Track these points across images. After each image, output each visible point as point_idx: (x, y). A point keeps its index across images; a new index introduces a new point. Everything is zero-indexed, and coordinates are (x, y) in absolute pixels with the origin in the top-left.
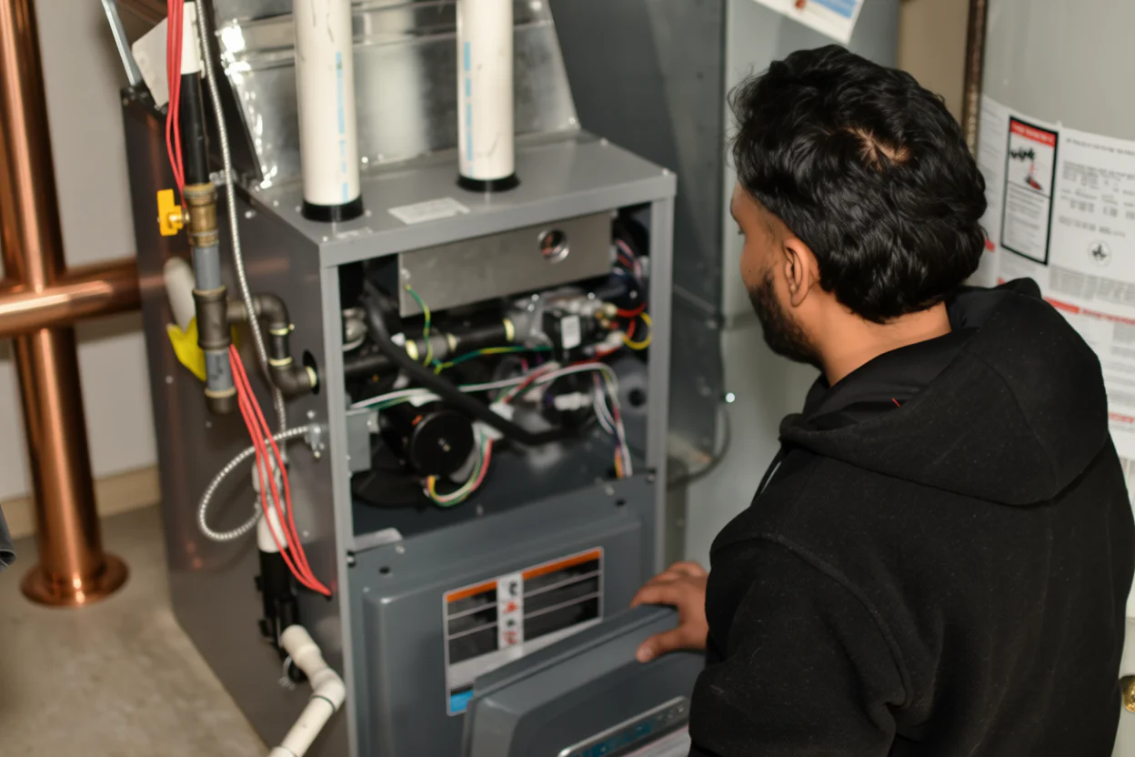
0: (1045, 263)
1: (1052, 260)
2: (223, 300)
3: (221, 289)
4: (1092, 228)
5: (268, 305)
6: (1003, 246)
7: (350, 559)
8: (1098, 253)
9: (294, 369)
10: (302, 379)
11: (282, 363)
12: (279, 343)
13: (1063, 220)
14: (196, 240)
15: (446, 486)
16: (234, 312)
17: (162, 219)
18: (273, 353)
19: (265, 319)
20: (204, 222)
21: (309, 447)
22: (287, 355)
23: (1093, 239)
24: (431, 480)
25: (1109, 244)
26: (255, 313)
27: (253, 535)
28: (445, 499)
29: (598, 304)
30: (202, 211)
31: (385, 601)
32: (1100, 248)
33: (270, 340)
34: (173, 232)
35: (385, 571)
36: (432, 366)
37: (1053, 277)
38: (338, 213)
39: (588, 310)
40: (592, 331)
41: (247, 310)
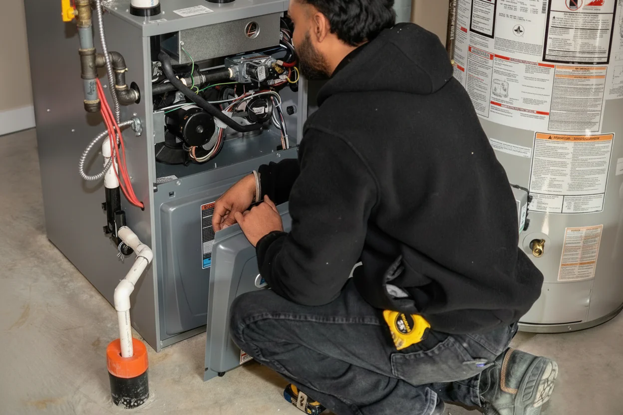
0: (492, 37)
1: (496, 35)
2: (94, 54)
3: (93, 49)
4: (515, 18)
5: (116, 58)
6: (471, 30)
7: (155, 188)
8: (518, 30)
9: (128, 91)
10: (132, 96)
11: (122, 87)
12: (120, 77)
13: (502, 15)
14: (82, 24)
15: (201, 152)
16: (100, 60)
17: (64, 14)
18: (117, 83)
19: (114, 65)
20: (85, 15)
21: (135, 130)
22: (125, 84)
23: (515, 24)
24: (193, 149)
25: (523, 25)
26: (110, 61)
27: (102, 181)
28: (200, 159)
29: (273, 60)
30: (83, 9)
31: (172, 210)
32: (519, 28)
33: (116, 75)
34: (69, 20)
35: (171, 194)
36: (195, 90)
37: (496, 43)
38: (149, 12)
39: (269, 63)
40: (272, 73)
41: (106, 59)
